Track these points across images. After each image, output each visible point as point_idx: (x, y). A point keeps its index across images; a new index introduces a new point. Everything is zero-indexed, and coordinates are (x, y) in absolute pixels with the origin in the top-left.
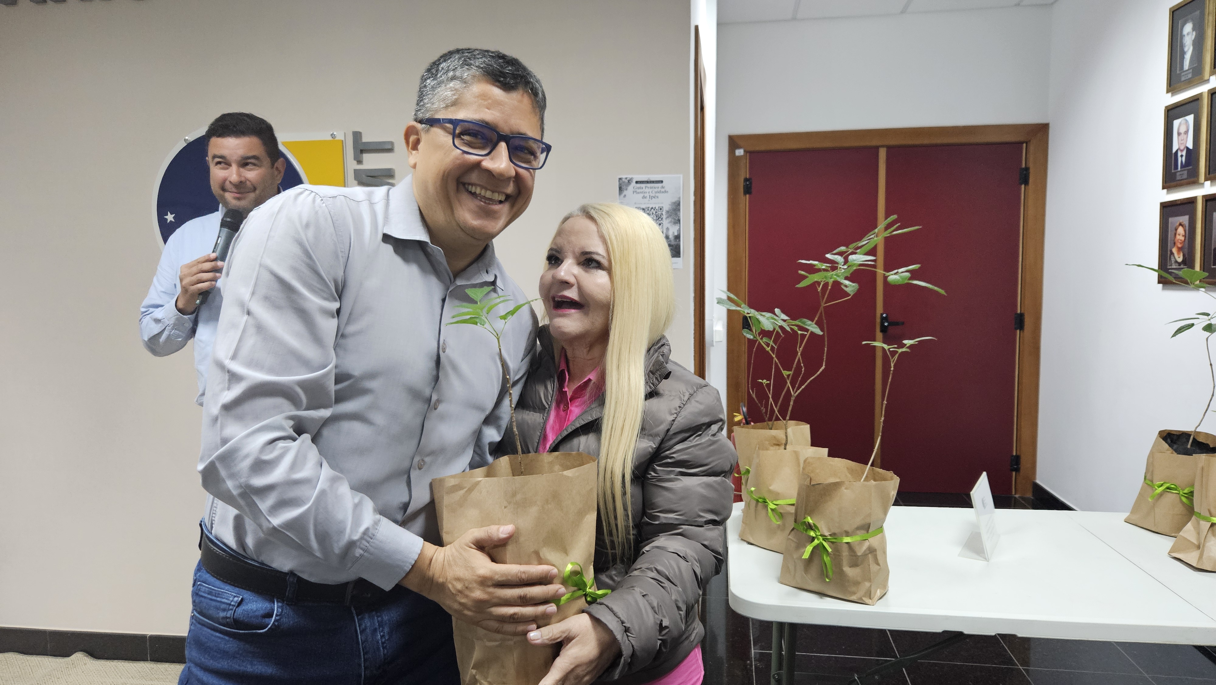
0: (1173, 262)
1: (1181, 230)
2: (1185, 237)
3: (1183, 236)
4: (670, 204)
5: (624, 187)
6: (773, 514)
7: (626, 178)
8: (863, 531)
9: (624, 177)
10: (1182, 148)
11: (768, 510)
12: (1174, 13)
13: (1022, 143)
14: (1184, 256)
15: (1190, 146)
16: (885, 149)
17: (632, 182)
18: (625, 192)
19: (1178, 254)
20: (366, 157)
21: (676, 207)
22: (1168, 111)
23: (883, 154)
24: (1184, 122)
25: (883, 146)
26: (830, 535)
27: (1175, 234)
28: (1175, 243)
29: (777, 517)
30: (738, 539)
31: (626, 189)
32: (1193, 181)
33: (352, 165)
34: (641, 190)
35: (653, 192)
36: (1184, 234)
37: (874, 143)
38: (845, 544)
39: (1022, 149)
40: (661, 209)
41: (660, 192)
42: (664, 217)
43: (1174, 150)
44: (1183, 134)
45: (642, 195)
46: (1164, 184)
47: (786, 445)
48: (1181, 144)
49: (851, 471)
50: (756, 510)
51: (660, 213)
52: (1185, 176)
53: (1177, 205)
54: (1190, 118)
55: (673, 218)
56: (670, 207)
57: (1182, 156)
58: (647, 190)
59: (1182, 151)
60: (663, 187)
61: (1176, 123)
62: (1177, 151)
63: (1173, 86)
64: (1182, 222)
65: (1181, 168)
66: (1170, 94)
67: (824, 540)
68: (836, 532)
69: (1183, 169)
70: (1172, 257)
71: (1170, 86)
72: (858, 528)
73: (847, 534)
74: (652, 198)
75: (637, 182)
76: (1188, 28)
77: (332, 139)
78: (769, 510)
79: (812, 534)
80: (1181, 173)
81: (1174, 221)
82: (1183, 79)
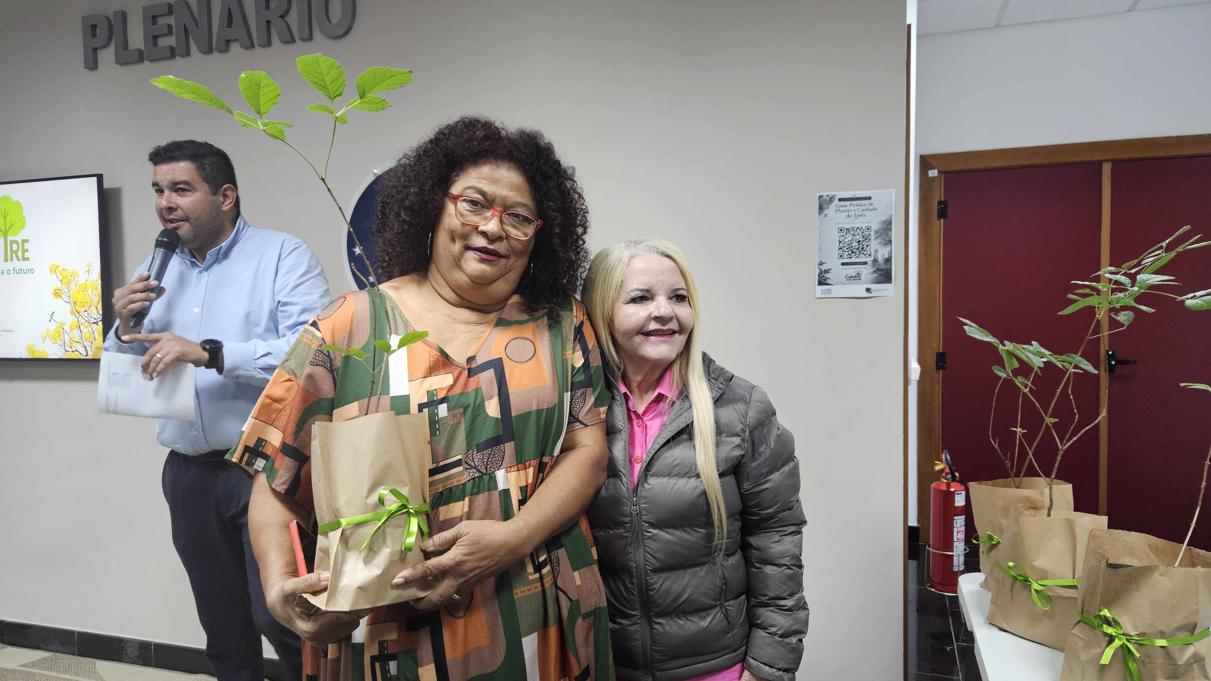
4: (880, 222)
5: (825, 206)
6: (1038, 596)
7: (828, 196)
8: (1185, 633)
9: (825, 194)
11: (1030, 591)
16: (1110, 163)
17: (835, 199)
18: (826, 211)
21: (887, 226)
23: (1107, 169)
25: (1107, 161)
26: (1138, 635)
29: (1043, 601)
30: (985, 623)
31: (828, 208)
34: (845, 209)
35: (860, 210)
37: (1096, 157)
38: (1160, 648)
40: (868, 229)
41: (868, 210)
42: (872, 237)
45: (846, 214)
47: (1050, 509)
49: (1155, 550)
50: (1012, 590)
51: (867, 233)
55: (883, 239)
56: (880, 226)
58: (852, 208)
60: (871, 204)
67: (1127, 640)
68: (1146, 632)
72: (1180, 629)
73: (1162, 635)
74: (857, 216)
75: (840, 200)
78: (1033, 591)
79: (1110, 630)
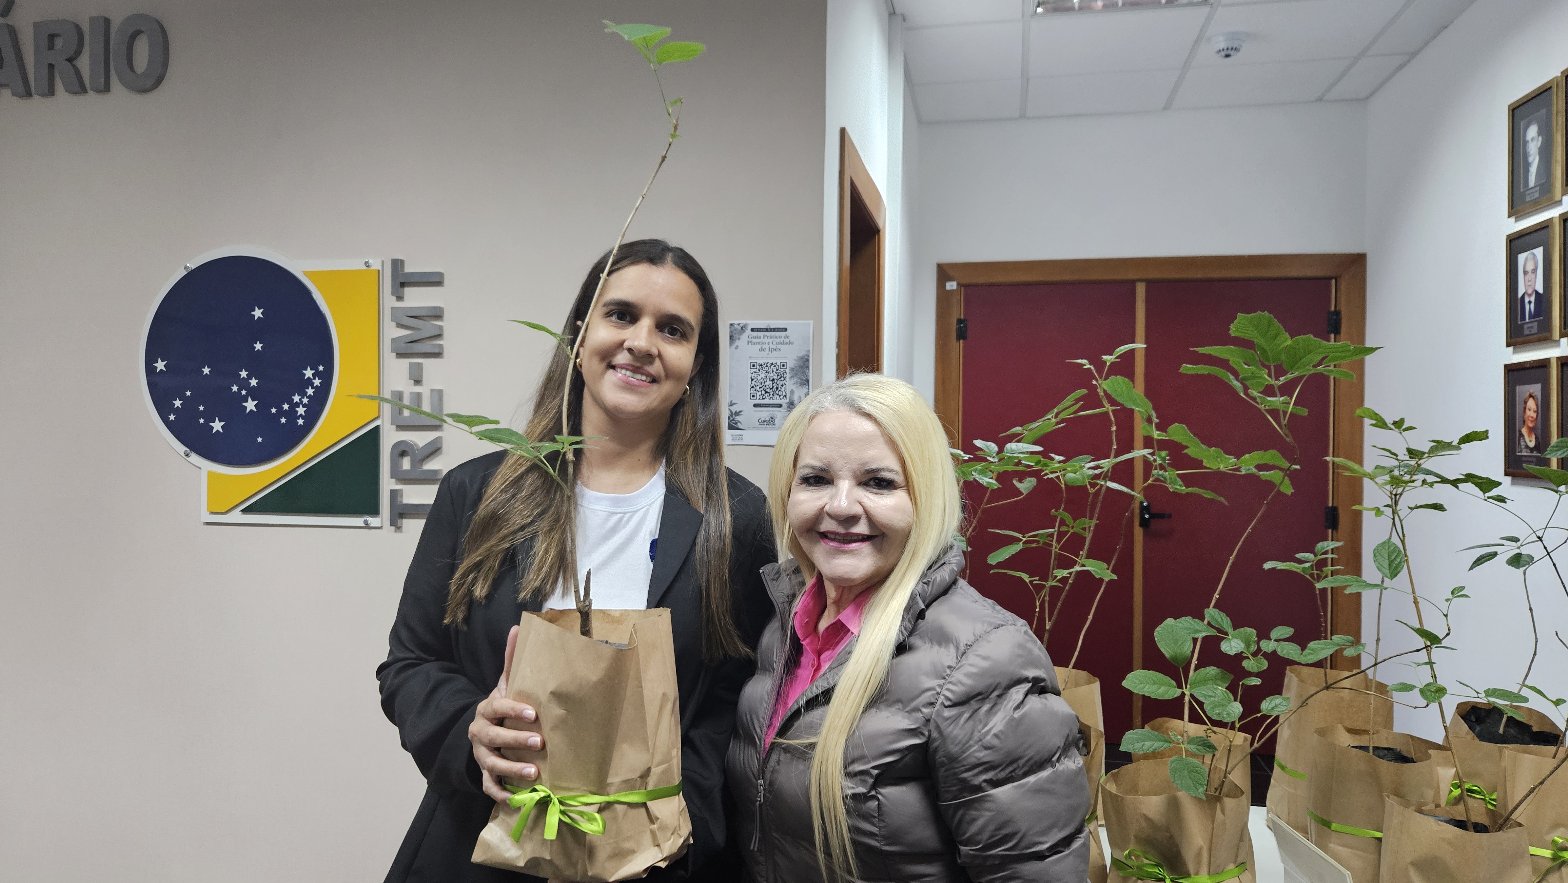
0: (1523, 447)
1: (1531, 403)
2: (1538, 413)
3: (1535, 412)
4: (796, 358)
5: (736, 336)
7: (739, 324)
9: (736, 322)
10: (1530, 291)
12: (1515, 111)
13: (1331, 278)
14: (1536, 438)
15: (1541, 291)
16: (1144, 284)
17: (746, 329)
18: (737, 343)
19: (1530, 436)
20: (407, 290)
21: (804, 364)
22: (1510, 241)
23: (1141, 290)
24: (1530, 257)
25: (1141, 280)
27: (1525, 408)
28: (1524, 422)
31: (739, 339)
32: (1544, 337)
33: (390, 301)
34: (758, 340)
35: (774, 343)
36: (1536, 409)
37: (1131, 276)
39: (1330, 286)
40: (783, 365)
41: (783, 343)
42: (788, 376)
43: (1520, 295)
44: (1530, 273)
45: (759, 347)
46: (1509, 340)
48: (1529, 286)
51: (782, 370)
52: (1535, 330)
53: (1526, 369)
54: (1539, 252)
55: (799, 378)
56: (797, 362)
57: (1530, 302)
58: (766, 340)
59: (1530, 295)
60: (787, 337)
61: (1522, 257)
62: (1523, 296)
63: (1516, 208)
64: (1533, 393)
65: (1529, 319)
66: (1513, 219)
69: (1532, 320)
70: (1522, 440)
71: (1512, 209)
74: (772, 350)
75: (753, 330)
76: (1532, 132)
77: (365, 268)
80: (1530, 325)
81: (1523, 390)
82: (1528, 199)
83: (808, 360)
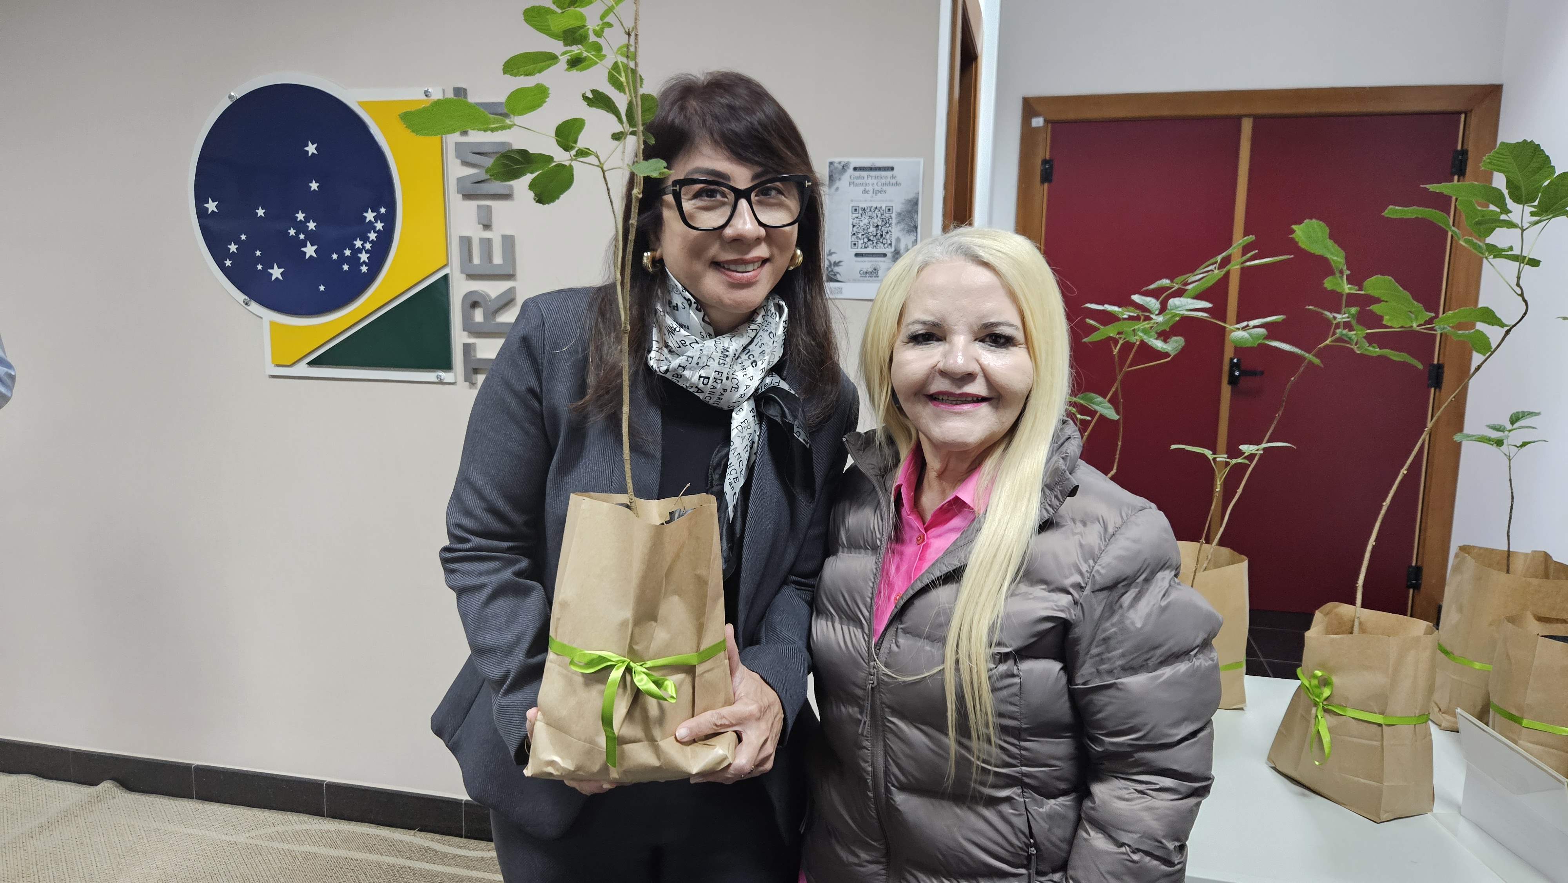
4: (903, 201)
5: (836, 176)
7: (840, 163)
9: (836, 160)
13: (1459, 113)
16: (1251, 120)
17: (848, 168)
18: (838, 184)
21: (913, 206)
23: (1247, 126)
25: (1248, 116)
31: (840, 179)
34: (860, 181)
35: (879, 184)
37: (1235, 111)
39: (1459, 121)
40: (889, 210)
41: (889, 184)
42: (894, 221)
45: (862, 188)
51: (887, 215)
55: (907, 224)
56: (902, 207)
58: (870, 181)
60: (893, 177)
74: (876, 192)
75: (855, 169)
77: (425, 98)
83: (916, 203)
